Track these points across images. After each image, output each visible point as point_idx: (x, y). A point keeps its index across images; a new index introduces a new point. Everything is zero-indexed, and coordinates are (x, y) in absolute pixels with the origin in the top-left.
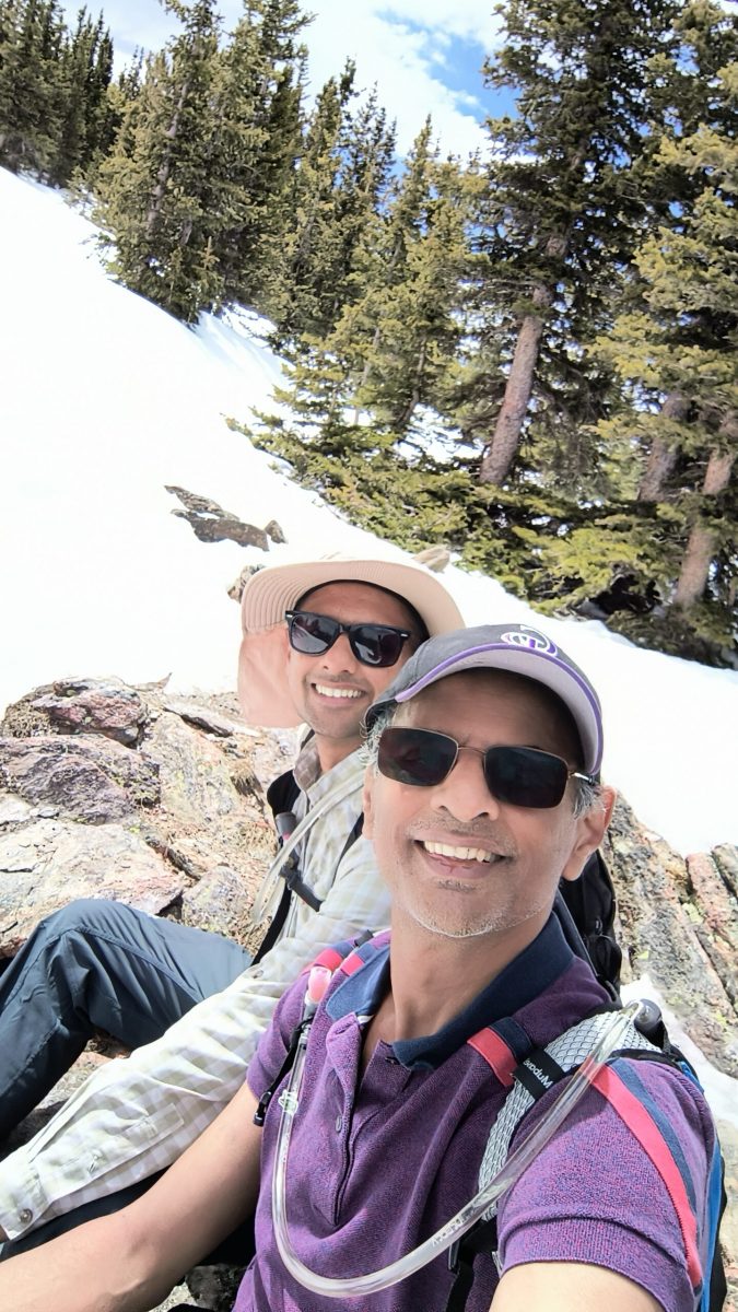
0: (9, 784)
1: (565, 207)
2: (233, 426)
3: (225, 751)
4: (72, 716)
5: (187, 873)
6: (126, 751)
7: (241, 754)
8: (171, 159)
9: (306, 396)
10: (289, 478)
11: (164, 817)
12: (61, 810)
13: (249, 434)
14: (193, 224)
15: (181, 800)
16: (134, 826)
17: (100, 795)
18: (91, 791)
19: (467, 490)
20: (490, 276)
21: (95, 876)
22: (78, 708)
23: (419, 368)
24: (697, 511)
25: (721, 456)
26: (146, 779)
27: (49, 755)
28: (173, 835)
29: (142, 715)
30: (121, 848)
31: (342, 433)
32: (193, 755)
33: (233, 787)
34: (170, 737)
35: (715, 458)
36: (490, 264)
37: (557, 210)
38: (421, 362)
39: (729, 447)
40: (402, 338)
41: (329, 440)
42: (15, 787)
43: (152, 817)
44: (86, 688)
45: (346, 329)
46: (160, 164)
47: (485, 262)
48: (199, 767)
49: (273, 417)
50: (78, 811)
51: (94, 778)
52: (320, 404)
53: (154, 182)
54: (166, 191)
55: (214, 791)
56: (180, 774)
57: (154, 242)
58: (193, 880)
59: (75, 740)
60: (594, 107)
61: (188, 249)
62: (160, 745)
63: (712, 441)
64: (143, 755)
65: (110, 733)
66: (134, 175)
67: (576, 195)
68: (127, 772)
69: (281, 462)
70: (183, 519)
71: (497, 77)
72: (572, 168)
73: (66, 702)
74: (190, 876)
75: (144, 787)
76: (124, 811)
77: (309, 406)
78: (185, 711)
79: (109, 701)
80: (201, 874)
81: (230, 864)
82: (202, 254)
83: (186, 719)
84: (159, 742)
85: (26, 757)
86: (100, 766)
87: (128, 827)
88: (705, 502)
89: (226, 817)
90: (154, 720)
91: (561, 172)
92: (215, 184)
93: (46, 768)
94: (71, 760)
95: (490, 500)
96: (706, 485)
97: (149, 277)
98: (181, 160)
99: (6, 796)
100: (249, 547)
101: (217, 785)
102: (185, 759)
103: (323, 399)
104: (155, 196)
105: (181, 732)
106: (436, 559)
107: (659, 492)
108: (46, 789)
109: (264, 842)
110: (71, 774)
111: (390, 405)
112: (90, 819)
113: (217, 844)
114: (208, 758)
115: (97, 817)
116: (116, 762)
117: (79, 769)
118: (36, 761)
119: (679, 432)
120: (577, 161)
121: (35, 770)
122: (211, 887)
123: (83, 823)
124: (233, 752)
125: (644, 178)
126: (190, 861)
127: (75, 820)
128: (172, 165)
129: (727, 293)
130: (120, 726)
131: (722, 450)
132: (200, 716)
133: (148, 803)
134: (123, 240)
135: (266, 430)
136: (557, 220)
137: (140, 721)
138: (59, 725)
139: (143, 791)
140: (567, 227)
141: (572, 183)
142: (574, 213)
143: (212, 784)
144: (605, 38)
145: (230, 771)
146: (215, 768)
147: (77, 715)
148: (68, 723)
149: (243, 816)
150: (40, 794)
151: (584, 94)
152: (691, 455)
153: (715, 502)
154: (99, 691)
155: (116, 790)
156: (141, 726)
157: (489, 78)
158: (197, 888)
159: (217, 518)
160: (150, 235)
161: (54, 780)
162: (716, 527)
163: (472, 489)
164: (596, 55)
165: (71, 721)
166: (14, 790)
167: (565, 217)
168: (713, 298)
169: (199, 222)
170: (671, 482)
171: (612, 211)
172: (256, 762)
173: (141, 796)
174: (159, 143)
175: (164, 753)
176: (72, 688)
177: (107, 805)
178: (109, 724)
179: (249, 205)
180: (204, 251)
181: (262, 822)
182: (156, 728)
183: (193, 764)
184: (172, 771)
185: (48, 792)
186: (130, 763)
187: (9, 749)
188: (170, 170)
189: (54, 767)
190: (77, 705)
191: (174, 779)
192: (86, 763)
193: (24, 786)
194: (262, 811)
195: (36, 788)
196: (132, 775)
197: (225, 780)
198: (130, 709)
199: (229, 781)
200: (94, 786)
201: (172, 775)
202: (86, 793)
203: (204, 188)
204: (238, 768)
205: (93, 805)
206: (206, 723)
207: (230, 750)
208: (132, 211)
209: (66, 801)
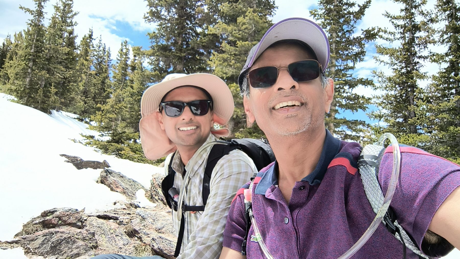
0: (32, 251)
1: (180, 55)
2: (74, 141)
3: (119, 224)
4: (53, 222)
6: (79, 230)
7: (126, 223)
8: (34, 59)
10: (102, 153)
11: (102, 251)
12: (58, 257)
13: (81, 143)
14: (45, 80)
15: (107, 244)
16: (92, 254)
17: (74, 247)
18: (70, 246)
20: (160, 79)
22: (55, 218)
26: (90, 239)
27: (47, 237)
29: (81, 217)
31: (119, 134)
32: (107, 228)
33: (127, 235)
34: (94, 224)
36: (160, 75)
37: (177, 56)
40: (133, 104)
41: (114, 138)
42: (35, 252)
43: (97, 252)
44: (56, 211)
45: (114, 101)
46: (29, 61)
47: (158, 74)
48: (111, 231)
49: (90, 136)
50: (66, 255)
51: (70, 240)
53: (28, 67)
54: (33, 70)
55: (120, 238)
56: (103, 236)
57: (31, 88)
59: (57, 229)
60: (182, 25)
61: (44, 89)
62: (91, 228)
65: (70, 225)
66: (19, 66)
67: (182, 51)
68: (82, 237)
69: (97, 149)
70: (69, 163)
71: (149, 19)
72: (179, 44)
73: (48, 218)
75: (91, 242)
76: (86, 250)
78: (97, 214)
79: (67, 213)
82: (50, 90)
83: (99, 217)
84: (90, 227)
85: (37, 240)
87: (89, 255)
89: (128, 246)
90: (86, 220)
91: (176, 45)
92: (51, 66)
93: (48, 241)
94: (58, 236)
97: (30, 100)
98: (38, 59)
99: (32, 256)
100: (98, 169)
101: (120, 235)
102: (103, 230)
104: (29, 72)
105: (98, 221)
108: (49, 250)
109: (146, 250)
110: (60, 241)
112: (71, 257)
114: (113, 227)
115: (75, 255)
116: (76, 234)
117: (62, 238)
118: (42, 240)
120: (180, 42)
121: (42, 244)
124: (122, 224)
125: (203, 43)
128: (34, 61)
130: (74, 222)
133: (96, 247)
134: (18, 89)
135: (88, 140)
136: (178, 59)
137: (81, 220)
139: (90, 243)
140: (182, 61)
141: (180, 48)
142: (183, 57)
143: (118, 236)
144: (181, 5)
145: (123, 230)
146: (117, 230)
147: (55, 221)
148: (51, 225)
149: (134, 243)
150: (47, 253)
151: (178, 21)
154: (62, 211)
155: (81, 243)
156: (82, 222)
157: (146, 20)
160: (28, 86)
161: (52, 245)
164: (179, 10)
166: (34, 253)
167: (180, 58)
169: (48, 79)
170: (235, 129)
171: (194, 55)
172: (133, 224)
174: (28, 54)
175: (94, 230)
176: (50, 212)
177: (78, 250)
178: (69, 222)
179: (66, 71)
180: (51, 88)
181: (143, 244)
182: (87, 223)
183: (108, 230)
184: (99, 236)
185: (50, 251)
186: (82, 234)
187: (28, 239)
188: (33, 63)
189: (51, 240)
190: (54, 217)
191: (101, 238)
192: (65, 235)
193: (39, 251)
194: (141, 241)
195: (45, 251)
196: (85, 238)
197: (122, 233)
198: (76, 215)
199: (124, 233)
200: (71, 243)
201: (100, 237)
202: (68, 247)
203: (47, 68)
204: (126, 228)
205: (72, 251)
206: (108, 216)
207: (121, 223)
208: (20, 79)
209: (59, 252)
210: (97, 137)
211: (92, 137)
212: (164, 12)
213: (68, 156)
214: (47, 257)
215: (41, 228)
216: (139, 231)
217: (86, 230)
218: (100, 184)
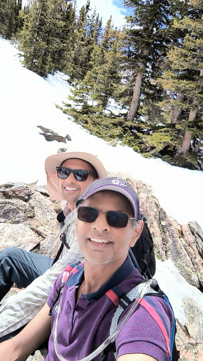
1: (148, 41)
2: (57, 107)
3: (53, 202)
4: (9, 194)
5: (42, 237)
6: (25, 203)
7: (57, 202)
8: (38, 31)
9: (77, 98)
10: (73, 121)
11: (36, 221)
12: (6, 220)
13: (62, 109)
15: (40, 216)
16: (27, 224)
17: (17, 216)
18: (15, 215)
19: (123, 123)
20: (128, 61)
21: (15, 239)
22: (11, 191)
24: (186, 126)
25: (193, 110)
26: (30, 211)
27: (3, 205)
28: (38, 226)
29: (29, 192)
30: (23, 231)
32: (44, 203)
33: (55, 212)
34: (37, 198)
35: (191, 111)
36: (128, 58)
37: (146, 42)
38: (109, 87)
39: (195, 108)
43: (32, 221)
44: (13, 186)
46: (35, 33)
47: (126, 57)
48: (45, 207)
49: (68, 104)
50: (11, 220)
51: (15, 211)
52: (81, 100)
53: (33, 38)
54: (37, 40)
55: (50, 213)
56: (40, 209)
57: (34, 55)
58: (43, 238)
59: (10, 201)
60: (155, 12)
61: (44, 57)
63: (190, 106)
64: (29, 204)
65: (20, 198)
67: (151, 37)
68: (25, 209)
69: (71, 117)
70: (42, 135)
71: (128, 4)
72: (150, 30)
73: (8, 190)
74: (43, 237)
75: (30, 213)
76: (24, 220)
77: (78, 100)
78: (41, 191)
79: (19, 189)
80: (46, 237)
81: (54, 233)
82: (48, 58)
83: (42, 193)
84: (34, 200)
86: (17, 208)
87: (25, 224)
88: (189, 123)
89: (53, 220)
90: (33, 194)
91: (146, 31)
92: (51, 38)
93: (2, 209)
94: (9, 206)
95: (129, 126)
96: (189, 119)
97: (33, 65)
98: (41, 31)
100: (61, 142)
101: (50, 211)
102: (41, 205)
103: (82, 98)
104: (34, 42)
105: (40, 197)
106: (114, 143)
107: (177, 121)
108: (2, 214)
110: (9, 210)
111: (101, 99)
112: (14, 222)
113: (50, 228)
114: (48, 204)
115: (17, 222)
116: (21, 206)
117: (11, 209)
119: (181, 104)
120: (151, 28)
122: (48, 240)
123: (13, 224)
124: (55, 202)
125: (170, 32)
126: (42, 233)
127: (11, 223)
128: (38, 33)
129: (193, 64)
130: (23, 196)
131: (193, 109)
132: (46, 192)
133: (31, 217)
134: (25, 55)
135: (66, 108)
136: (146, 45)
137: (29, 194)
138: (6, 196)
139: (29, 214)
140: (149, 47)
141: (150, 34)
142: (150, 43)
145: (54, 207)
146: (50, 207)
147: (11, 193)
151: (152, 8)
152: (185, 110)
153: (192, 124)
154: (17, 186)
155: (22, 214)
156: (29, 196)
157: (126, 5)
158: (44, 241)
159: (51, 134)
160: (33, 53)
161: (4, 212)
162: (192, 130)
163: (124, 122)
165: (9, 195)
167: (148, 44)
168: (190, 66)
169: (46, 49)
170: (180, 118)
171: (161, 42)
172: (61, 205)
173: (29, 215)
174: (34, 27)
175: (36, 203)
176: (9, 186)
177: (19, 219)
178: (20, 196)
179: (60, 43)
180: (48, 57)
183: (44, 206)
186: (26, 206)
188: (37, 34)
189: (4, 208)
191: (38, 210)
192: (14, 206)
197: (52, 210)
198: (25, 191)
199: (54, 210)
200: (15, 213)
202: (13, 215)
203: (47, 39)
204: (56, 207)
205: (15, 219)
208: (27, 47)
209: (8, 218)
210: (73, 106)
213: (43, 128)
215: (2, 196)
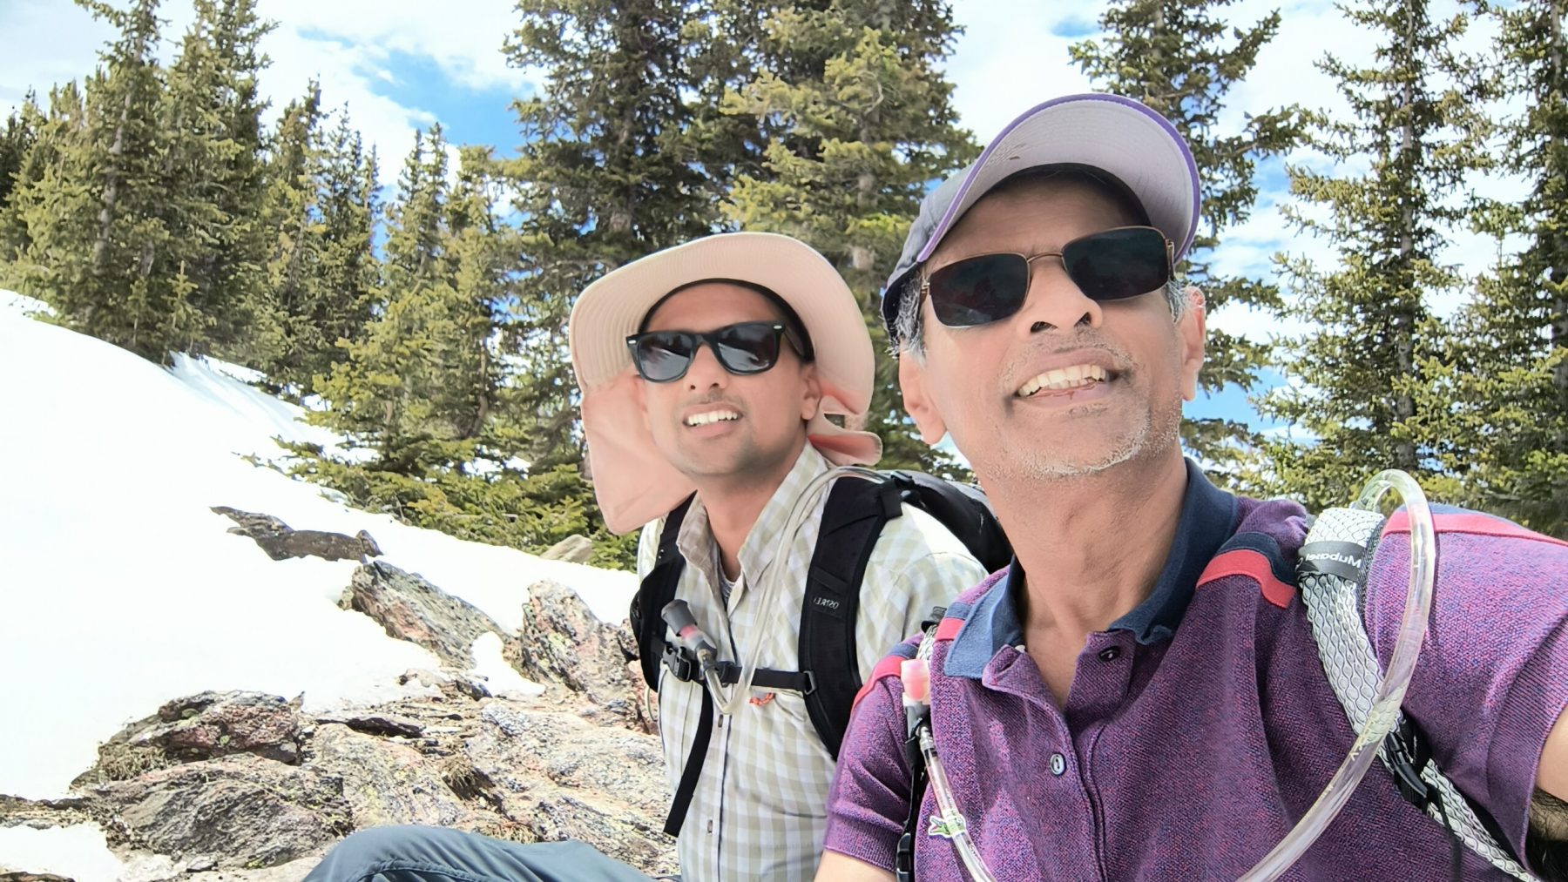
0: (132, 838)
1: (622, 180)
2: (253, 460)
3: (424, 752)
4: (201, 739)
6: (291, 770)
7: (447, 750)
8: (119, 177)
10: (347, 505)
12: (220, 859)
13: (276, 468)
14: (156, 250)
17: (274, 825)
18: (260, 821)
20: (554, 258)
22: (206, 727)
23: (482, 370)
26: (328, 800)
27: (183, 789)
29: (296, 726)
31: (408, 443)
32: (383, 762)
33: (450, 790)
34: (340, 748)
36: (552, 244)
37: (614, 184)
38: (483, 364)
40: (457, 340)
41: (392, 455)
42: (141, 841)
44: (212, 701)
45: (393, 327)
46: (104, 184)
47: (546, 242)
48: (396, 775)
49: (308, 444)
50: (248, 852)
51: (260, 802)
53: (98, 205)
54: (115, 215)
55: (428, 798)
56: (370, 790)
57: (105, 275)
59: (217, 765)
60: (633, 78)
61: (153, 279)
62: (330, 761)
65: (260, 751)
66: (69, 199)
67: (632, 167)
68: (300, 793)
69: (330, 491)
70: (243, 536)
71: (520, 56)
72: (622, 141)
73: (185, 724)
75: (329, 810)
76: (315, 839)
78: (348, 717)
79: (250, 710)
82: (174, 282)
83: (356, 725)
84: (326, 758)
85: (148, 800)
86: (264, 788)
90: (310, 735)
91: (610, 145)
92: (180, 204)
93: (185, 805)
94: (220, 787)
97: (102, 317)
98: (133, 177)
99: (132, 854)
100: (340, 560)
101: (429, 790)
102: (371, 771)
104: (100, 223)
105: (354, 740)
106: (575, 550)
108: (189, 834)
110: (226, 805)
114: (403, 761)
115: (278, 853)
116: (282, 784)
117: (235, 796)
118: (165, 801)
120: (625, 134)
121: (167, 813)
123: (258, 867)
124: (434, 752)
125: (702, 142)
127: (245, 866)
128: (120, 184)
130: (272, 740)
134: (61, 278)
135: (300, 460)
136: (617, 194)
137: (294, 735)
138: (182, 753)
139: (329, 815)
140: (628, 201)
141: (625, 156)
142: (632, 186)
143: (421, 791)
144: (630, 10)
145: (440, 771)
146: (419, 772)
147: (207, 736)
148: (195, 750)
149: (478, 819)
150: (183, 844)
151: (620, 65)
154: (231, 701)
155: (296, 813)
156: (298, 741)
157: (512, 56)
160: (98, 268)
161: (201, 818)
164: (626, 27)
165: (200, 744)
166: (139, 845)
167: (623, 191)
169: (165, 247)
172: (472, 755)
173: (330, 820)
174: (100, 160)
175: (339, 769)
176: (190, 705)
177: (289, 836)
178: (256, 740)
179: (227, 223)
180: (175, 278)
181: (506, 822)
182: (315, 745)
183: (386, 772)
184: (357, 789)
185: (193, 837)
186: (301, 782)
187: (117, 795)
188: (118, 192)
189: (195, 802)
190: (203, 723)
191: (362, 798)
192: (245, 786)
193: (155, 836)
194: (500, 810)
195: (174, 837)
196: (309, 796)
197: (436, 783)
198: (280, 718)
199: (442, 783)
200: (263, 814)
201: (359, 794)
202: (253, 826)
203: (164, 210)
204: (449, 766)
205: (268, 840)
206: (388, 723)
207: (430, 749)
208: (70, 242)
209: (227, 844)
210: (330, 451)
211: (315, 450)
212: (572, 34)
213: (239, 512)
214: (180, 858)
215: (161, 759)
216: (494, 778)
217: (314, 769)
218: (352, 612)
